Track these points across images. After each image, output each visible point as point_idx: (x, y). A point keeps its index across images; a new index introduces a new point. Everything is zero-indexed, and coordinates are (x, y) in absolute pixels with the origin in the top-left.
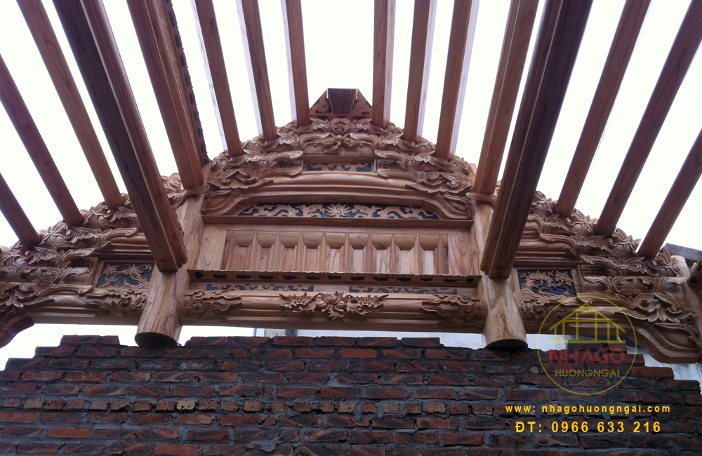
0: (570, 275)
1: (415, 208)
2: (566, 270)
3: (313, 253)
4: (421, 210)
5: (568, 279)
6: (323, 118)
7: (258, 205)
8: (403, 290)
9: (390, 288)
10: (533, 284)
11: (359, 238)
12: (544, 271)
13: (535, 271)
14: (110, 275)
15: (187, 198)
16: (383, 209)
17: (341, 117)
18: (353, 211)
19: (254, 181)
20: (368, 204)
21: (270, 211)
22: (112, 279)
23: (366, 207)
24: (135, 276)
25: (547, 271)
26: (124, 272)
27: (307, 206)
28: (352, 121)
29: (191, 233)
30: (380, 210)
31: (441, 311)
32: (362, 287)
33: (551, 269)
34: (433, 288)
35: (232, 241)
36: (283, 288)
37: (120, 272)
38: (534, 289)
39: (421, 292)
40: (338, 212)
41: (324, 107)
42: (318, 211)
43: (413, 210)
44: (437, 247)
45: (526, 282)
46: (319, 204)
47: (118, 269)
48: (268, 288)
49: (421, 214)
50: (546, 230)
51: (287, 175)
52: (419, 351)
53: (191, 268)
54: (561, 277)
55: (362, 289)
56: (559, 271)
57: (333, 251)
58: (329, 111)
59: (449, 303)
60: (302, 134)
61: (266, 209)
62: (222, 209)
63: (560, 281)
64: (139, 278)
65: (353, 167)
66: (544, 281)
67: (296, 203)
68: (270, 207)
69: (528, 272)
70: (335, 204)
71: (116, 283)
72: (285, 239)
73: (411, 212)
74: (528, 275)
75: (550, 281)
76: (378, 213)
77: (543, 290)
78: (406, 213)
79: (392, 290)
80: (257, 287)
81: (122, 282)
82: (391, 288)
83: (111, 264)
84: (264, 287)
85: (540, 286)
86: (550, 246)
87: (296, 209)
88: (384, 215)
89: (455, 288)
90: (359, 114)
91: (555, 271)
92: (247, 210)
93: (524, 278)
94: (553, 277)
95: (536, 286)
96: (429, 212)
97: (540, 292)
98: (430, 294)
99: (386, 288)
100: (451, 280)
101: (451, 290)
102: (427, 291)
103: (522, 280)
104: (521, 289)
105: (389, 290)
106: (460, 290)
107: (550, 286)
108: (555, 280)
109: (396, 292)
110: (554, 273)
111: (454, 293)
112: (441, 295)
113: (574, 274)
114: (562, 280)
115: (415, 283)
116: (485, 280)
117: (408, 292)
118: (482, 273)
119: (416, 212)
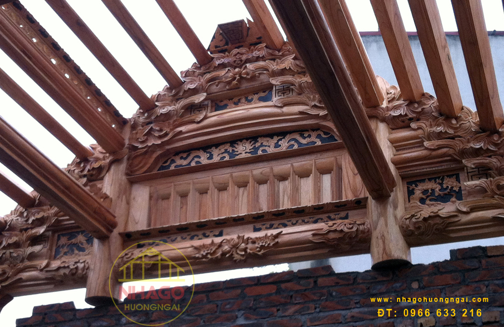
0: (458, 180)
1: (313, 130)
2: (453, 175)
3: (225, 195)
4: (319, 132)
5: (455, 184)
6: (223, 51)
7: (175, 155)
8: (300, 221)
9: (288, 221)
10: (421, 195)
11: (261, 173)
12: (432, 178)
13: (423, 181)
14: (63, 246)
15: (111, 163)
16: (284, 138)
17: (238, 48)
18: (257, 145)
19: (166, 134)
20: (270, 135)
21: (185, 159)
22: (65, 249)
23: (268, 139)
24: (82, 244)
25: (435, 179)
26: (73, 241)
27: (216, 148)
28: (249, 48)
29: (118, 197)
30: (281, 140)
31: (329, 240)
32: (264, 225)
33: (439, 175)
34: (327, 215)
35: (155, 196)
36: (198, 236)
37: (70, 242)
38: (422, 201)
39: (316, 222)
40: (243, 150)
41: (221, 41)
42: (226, 151)
43: (311, 133)
44: (333, 170)
45: (414, 194)
46: (227, 143)
47: (69, 239)
48: (185, 238)
49: (319, 136)
50: (430, 137)
51: (193, 122)
52: (312, 280)
53: (122, 231)
54: (449, 183)
55: (264, 227)
56: (447, 176)
57: (241, 190)
58: (227, 44)
59: (335, 231)
60: (205, 74)
61: (182, 158)
62: (142, 167)
63: (448, 187)
64: (85, 245)
65: (256, 97)
66: (432, 190)
67: (206, 147)
68: (185, 155)
69: (416, 183)
70: (241, 140)
71: (68, 252)
72: (198, 186)
73: (309, 136)
74: (416, 186)
75: (437, 189)
76: (280, 143)
77: (430, 200)
78: (305, 138)
79: (290, 223)
80: (176, 239)
81: (73, 251)
82: (290, 221)
83: (64, 235)
84: (182, 238)
85: (427, 197)
86: (434, 153)
87: (207, 153)
88: (284, 145)
89: (346, 212)
90: (254, 40)
91: (443, 177)
92: (166, 162)
93: (413, 189)
94: (441, 184)
95: (424, 197)
96: (325, 133)
97: (428, 202)
98: (324, 222)
99: (285, 221)
100: (341, 206)
101: (343, 214)
102: (322, 219)
103: (411, 193)
104: (409, 201)
105: (288, 223)
106: (351, 213)
107: (436, 195)
108: (442, 187)
109: (294, 225)
110: (443, 179)
111: (346, 217)
112: (331, 223)
113: (461, 178)
114: (450, 187)
115: (310, 213)
116: (370, 201)
117: (305, 223)
118: (368, 195)
119: (314, 135)
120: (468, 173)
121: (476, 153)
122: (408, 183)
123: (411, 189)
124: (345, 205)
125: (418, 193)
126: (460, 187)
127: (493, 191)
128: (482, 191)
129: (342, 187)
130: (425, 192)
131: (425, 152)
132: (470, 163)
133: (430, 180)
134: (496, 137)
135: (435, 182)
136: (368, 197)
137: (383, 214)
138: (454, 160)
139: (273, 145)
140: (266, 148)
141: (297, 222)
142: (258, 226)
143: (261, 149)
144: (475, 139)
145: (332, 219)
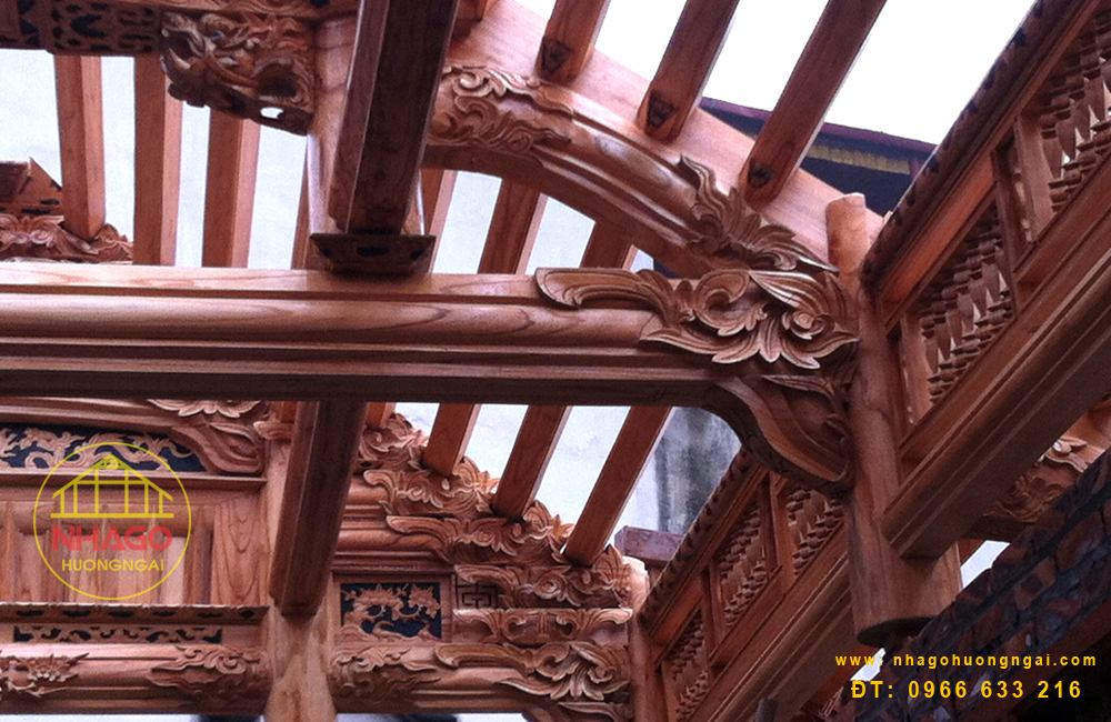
1: (153, 437)
4: (166, 443)
5: (430, 603)
9: (93, 629)
10: (365, 615)
12: (390, 585)
13: (372, 587)
16: (87, 440)
18: (25, 444)
20: (55, 429)
23: (50, 435)
28: (19, 219)
30: (79, 443)
31: (185, 685)
32: (38, 629)
34: (178, 628)
38: (367, 627)
43: (147, 441)
45: (352, 609)
49: (164, 453)
50: (400, 506)
54: (420, 599)
55: (39, 633)
56: (418, 585)
59: (201, 668)
63: (416, 606)
66: (387, 607)
69: (359, 588)
73: (144, 448)
74: (358, 594)
75: (397, 608)
77: (384, 627)
79: (97, 633)
82: (97, 629)
85: (377, 620)
86: (404, 540)
88: (88, 457)
89: (219, 627)
90: (34, 203)
91: (410, 585)
93: (352, 600)
94: (405, 599)
95: (371, 618)
96: (180, 449)
97: (377, 630)
98: (171, 642)
99: (85, 628)
100: (211, 615)
101: (211, 631)
102: (166, 634)
103: (346, 607)
104: (343, 624)
105: (90, 632)
106: (227, 630)
107: (395, 618)
108: (406, 605)
109: (105, 638)
110: (408, 591)
111: (216, 639)
112: (190, 648)
113: (443, 592)
114: (421, 606)
115: (141, 620)
116: (274, 619)
117: (130, 638)
118: (270, 602)
119: (157, 445)
120: (457, 587)
121: (478, 554)
122: (343, 586)
123: (347, 599)
124: (219, 615)
125: (360, 609)
126: (439, 611)
127: (501, 633)
128: (482, 628)
129: (210, 574)
130: (373, 609)
131: (387, 535)
132: (466, 573)
133: (385, 586)
134: (517, 530)
135: (395, 592)
136: (266, 609)
137: (296, 649)
138: (435, 559)
139: (59, 452)
140: (45, 456)
141: (112, 632)
142: (24, 629)
143: (33, 455)
144: (481, 528)
145: (191, 639)
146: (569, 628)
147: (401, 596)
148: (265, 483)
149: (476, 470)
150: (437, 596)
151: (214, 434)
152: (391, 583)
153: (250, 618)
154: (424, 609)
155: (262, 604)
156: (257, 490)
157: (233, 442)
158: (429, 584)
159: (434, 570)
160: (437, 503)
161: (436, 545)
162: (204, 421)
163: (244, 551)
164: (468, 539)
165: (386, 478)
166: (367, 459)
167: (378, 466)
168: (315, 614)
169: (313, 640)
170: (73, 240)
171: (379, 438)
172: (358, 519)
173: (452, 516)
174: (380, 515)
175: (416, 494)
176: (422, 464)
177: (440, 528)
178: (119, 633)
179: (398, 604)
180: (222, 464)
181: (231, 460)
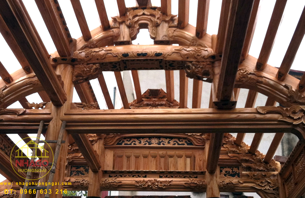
3: (146, 160)
4: (186, 140)
6: (148, 98)
7: (124, 139)
11: (162, 153)
13: (226, 167)
14: (74, 171)
15: (98, 139)
16: (172, 140)
17: (154, 98)
18: (161, 141)
20: (166, 138)
24: (83, 172)
26: (79, 169)
27: (143, 139)
28: (159, 99)
29: (101, 155)
30: (170, 140)
32: (164, 175)
33: (232, 166)
34: (189, 175)
35: (116, 156)
36: (136, 176)
37: (77, 170)
38: (225, 175)
39: (184, 177)
40: (154, 142)
41: (148, 94)
42: (147, 141)
44: (191, 157)
46: (147, 137)
49: (186, 142)
50: (230, 152)
53: (103, 170)
58: (150, 95)
59: (194, 183)
61: (127, 141)
62: (111, 142)
64: (85, 172)
66: (229, 171)
67: (139, 138)
68: (129, 140)
69: (223, 168)
70: (153, 138)
71: (76, 174)
73: (182, 141)
76: (170, 142)
80: (126, 176)
81: (78, 174)
83: (74, 166)
84: (129, 176)
86: (232, 158)
87: (139, 140)
88: (172, 142)
90: (162, 97)
93: (222, 170)
94: (232, 170)
95: (226, 173)
96: (189, 141)
97: (227, 176)
98: (188, 178)
99: (172, 175)
100: (195, 173)
101: (195, 176)
102: (187, 176)
103: (221, 171)
104: (220, 175)
105: (173, 176)
106: (198, 176)
107: (230, 173)
108: (233, 171)
109: (176, 177)
110: (233, 168)
111: (196, 177)
112: (191, 179)
113: (240, 168)
114: (235, 171)
115: (183, 174)
116: (207, 173)
117: (181, 177)
118: (206, 170)
119: (184, 141)
120: (242, 167)
121: (246, 161)
122: (220, 167)
123: (221, 170)
124: (197, 173)
125: (224, 172)
126: (239, 172)
127: (252, 177)
128: (248, 176)
129: (195, 165)
130: (226, 172)
131: (228, 157)
132: (244, 165)
133: (228, 167)
134: (254, 156)
135: (230, 168)
136: (206, 171)
137: (211, 179)
138: (238, 162)
139: (167, 142)
140: (164, 143)
141: (177, 176)
142: (161, 175)
143: (162, 143)
144: (246, 156)
145: (192, 177)
146: (265, 176)
147: (232, 169)
148: (205, 148)
149: (245, 144)
150: (238, 169)
151: (195, 138)
152: (229, 167)
153: (203, 173)
154: (236, 172)
155: (205, 171)
156: (203, 149)
157: (199, 140)
158: (237, 167)
159: (237, 164)
160: (238, 151)
161: (238, 159)
162: (193, 136)
163: (201, 160)
164: (245, 158)
165: (228, 146)
166: (224, 142)
167: (226, 144)
168: (215, 173)
169: (215, 178)
170: (169, 103)
171: (226, 139)
172: (223, 154)
173: (241, 154)
174: (227, 153)
175: (234, 149)
176: (235, 143)
177: (238, 156)
178: (178, 176)
179: (231, 171)
180: (196, 144)
181: (198, 143)
